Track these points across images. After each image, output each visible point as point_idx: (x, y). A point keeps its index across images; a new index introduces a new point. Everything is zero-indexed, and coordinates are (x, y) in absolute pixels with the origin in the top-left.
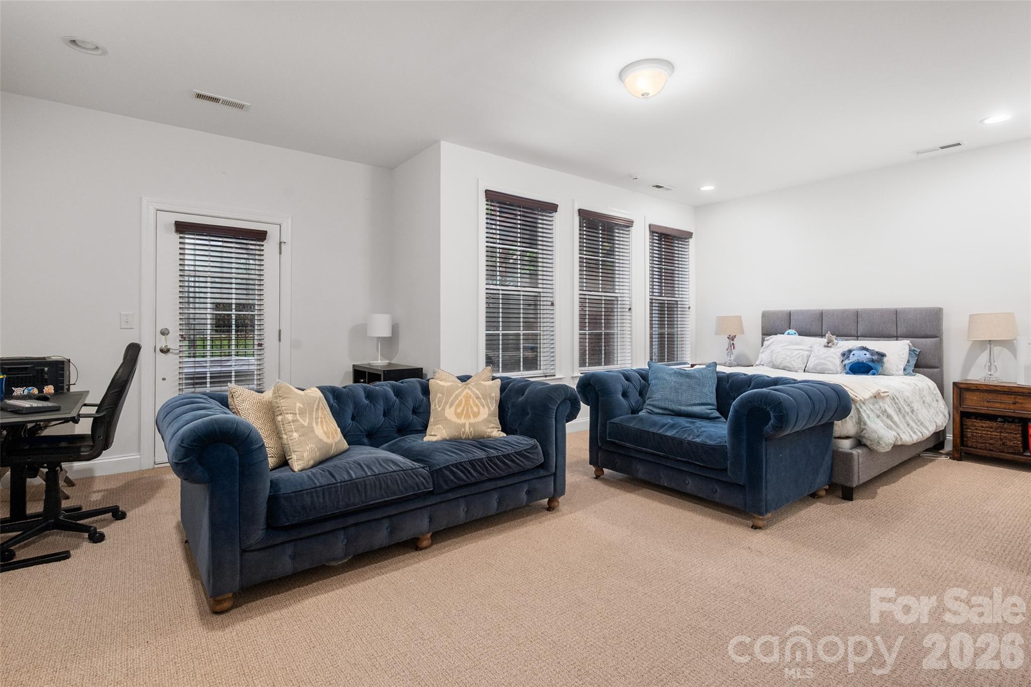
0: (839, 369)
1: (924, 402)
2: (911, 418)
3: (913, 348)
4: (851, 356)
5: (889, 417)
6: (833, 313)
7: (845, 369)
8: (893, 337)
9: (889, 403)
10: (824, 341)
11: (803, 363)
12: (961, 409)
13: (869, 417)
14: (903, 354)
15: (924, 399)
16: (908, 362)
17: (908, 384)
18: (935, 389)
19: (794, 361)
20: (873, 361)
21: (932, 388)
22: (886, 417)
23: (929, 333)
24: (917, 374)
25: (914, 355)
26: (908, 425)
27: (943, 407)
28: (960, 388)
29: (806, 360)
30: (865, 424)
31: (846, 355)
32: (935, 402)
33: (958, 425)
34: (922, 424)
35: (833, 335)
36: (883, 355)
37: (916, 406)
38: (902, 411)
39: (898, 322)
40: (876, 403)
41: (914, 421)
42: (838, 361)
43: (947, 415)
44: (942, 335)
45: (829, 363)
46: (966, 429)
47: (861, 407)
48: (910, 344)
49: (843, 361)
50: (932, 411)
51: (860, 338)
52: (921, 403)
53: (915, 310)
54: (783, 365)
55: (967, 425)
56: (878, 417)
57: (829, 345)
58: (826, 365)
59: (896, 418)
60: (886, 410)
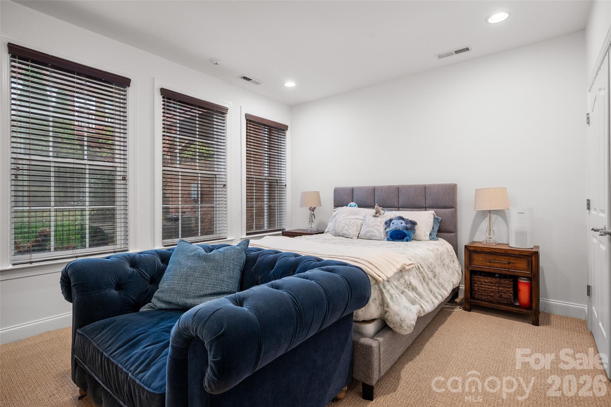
0: (383, 236)
1: (444, 265)
2: (434, 283)
3: (436, 217)
4: (391, 224)
5: (414, 289)
6: (382, 188)
7: (387, 235)
8: (423, 208)
9: (415, 274)
10: (372, 211)
11: (357, 231)
12: (471, 268)
13: (392, 297)
14: (429, 222)
15: (444, 262)
16: (433, 228)
17: (432, 250)
18: (452, 251)
19: (350, 229)
20: (407, 229)
21: (450, 250)
22: (410, 289)
23: (447, 204)
24: (440, 239)
25: (438, 223)
26: (431, 291)
27: (457, 266)
28: (470, 251)
29: (359, 228)
30: (388, 307)
31: (388, 223)
32: (452, 263)
33: (468, 282)
34: (442, 286)
35: (380, 207)
36: (414, 224)
37: (437, 270)
38: (427, 279)
39: (426, 196)
40: (402, 277)
41: (436, 285)
42: (382, 229)
43: (461, 273)
44: (456, 205)
45: (375, 231)
46: (474, 283)
47: (384, 287)
48: (435, 213)
49: (386, 228)
50: (450, 271)
51: (400, 209)
52: (442, 266)
53: (438, 186)
54: (343, 232)
55: (475, 281)
56: (403, 292)
57: (377, 215)
58: (374, 232)
59: (420, 289)
60: (410, 283)
